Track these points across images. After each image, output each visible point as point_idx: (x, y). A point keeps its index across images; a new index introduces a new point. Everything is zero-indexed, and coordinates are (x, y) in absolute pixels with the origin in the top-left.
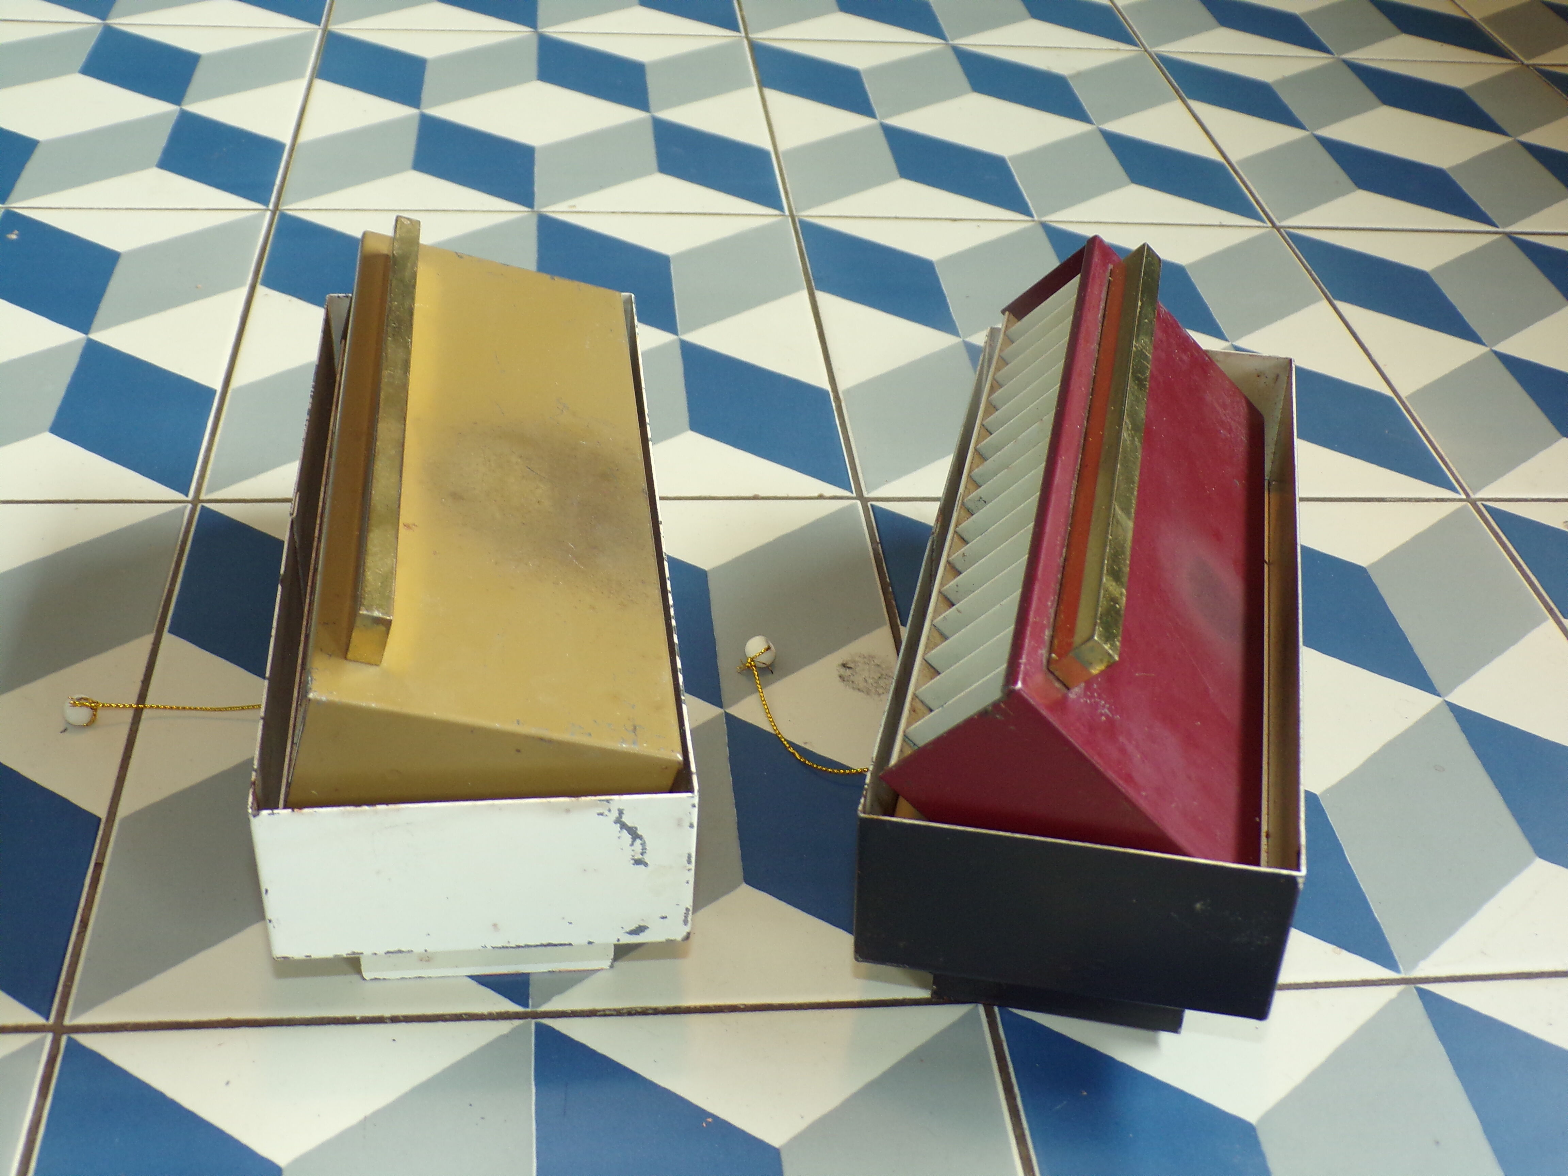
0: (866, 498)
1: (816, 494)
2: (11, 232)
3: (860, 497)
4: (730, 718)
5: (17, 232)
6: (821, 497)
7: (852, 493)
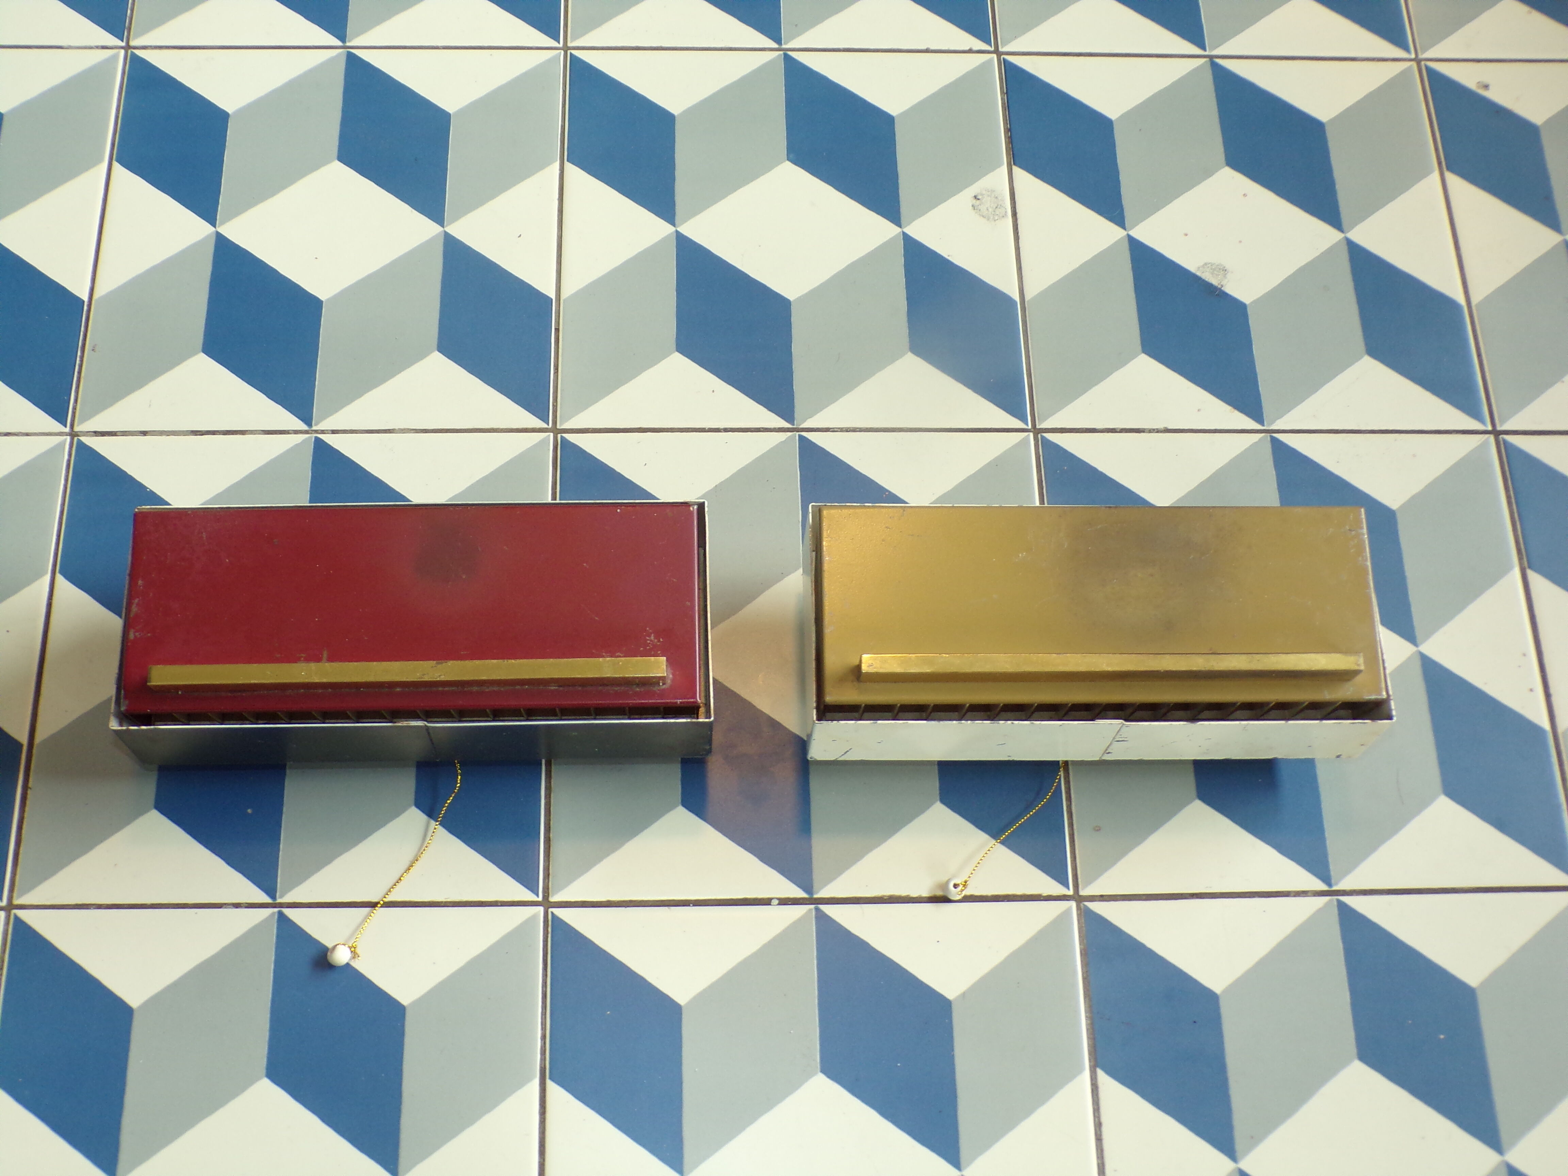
3: (997, 50)
4: (906, 238)
7: (991, 46)
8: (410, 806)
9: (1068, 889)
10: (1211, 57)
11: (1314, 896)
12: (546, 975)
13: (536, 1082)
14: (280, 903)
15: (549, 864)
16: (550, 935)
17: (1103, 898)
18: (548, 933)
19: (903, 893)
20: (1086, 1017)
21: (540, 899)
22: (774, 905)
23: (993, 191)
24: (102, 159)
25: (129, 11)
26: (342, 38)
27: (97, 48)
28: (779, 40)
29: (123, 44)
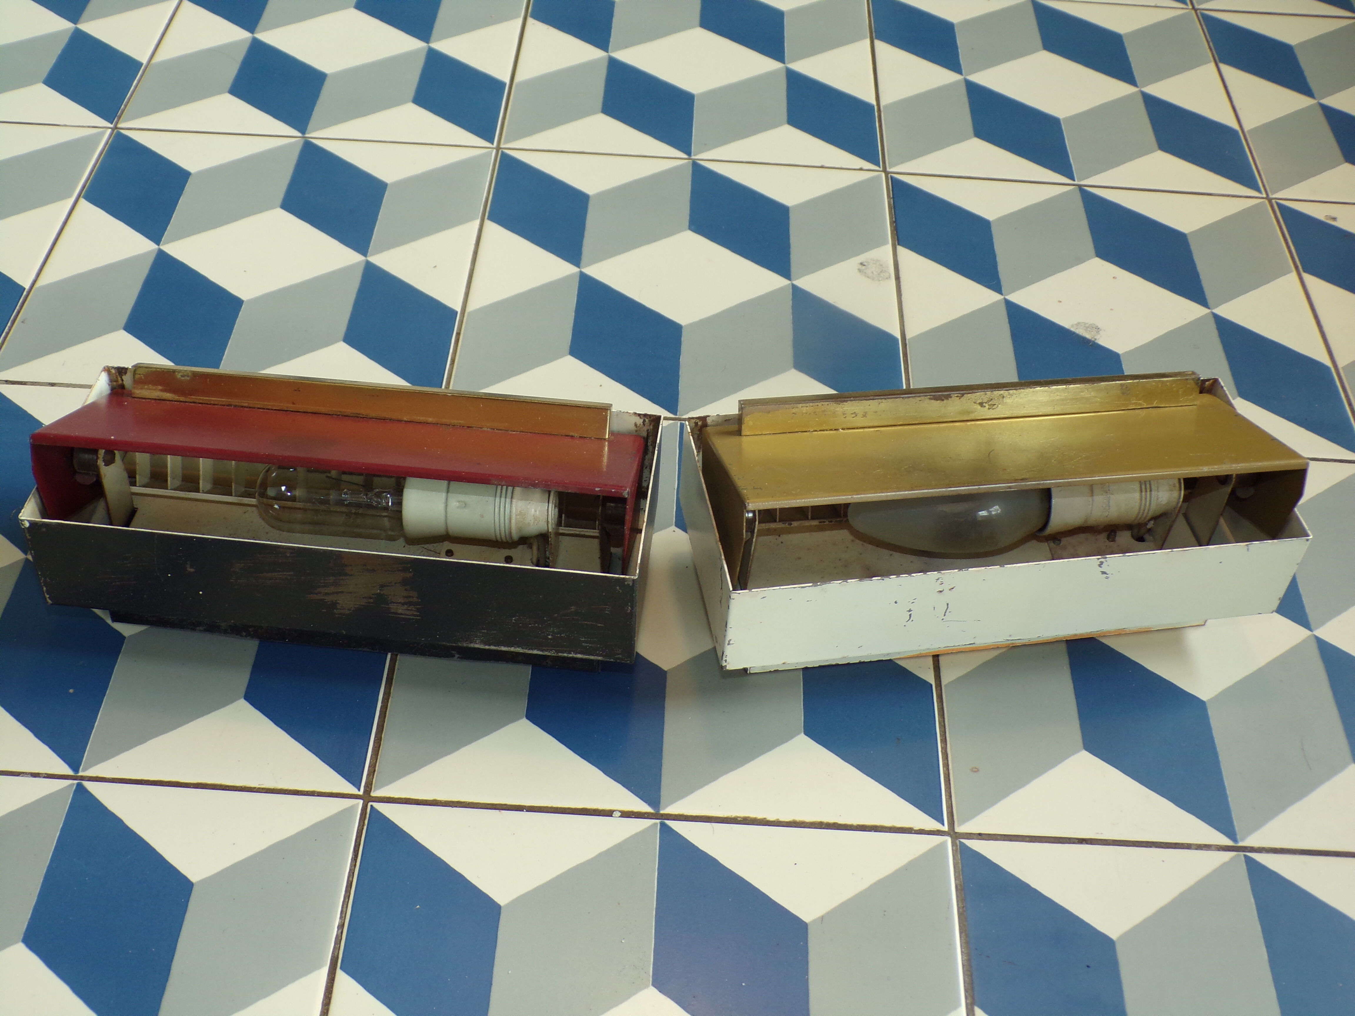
0: (888, 172)
1: (858, 167)
3: (885, 170)
4: (795, 288)
6: (861, 169)
7: (880, 167)
8: (239, 698)
9: (943, 824)
10: (1080, 187)
11: (1219, 850)
12: (355, 866)
13: (325, 970)
14: (82, 776)
15: (376, 762)
16: (365, 828)
17: (980, 836)
18: (363, 826)
19: (760, 816)
20: (962, 952)
21: (361, 793)
22: (616, 817)
23: (878, 261)
24: (70, 196)
25: (123, 106)
26: (303, 131)
27: (89, 127)
28: (689, 153)
29: (112, 126)
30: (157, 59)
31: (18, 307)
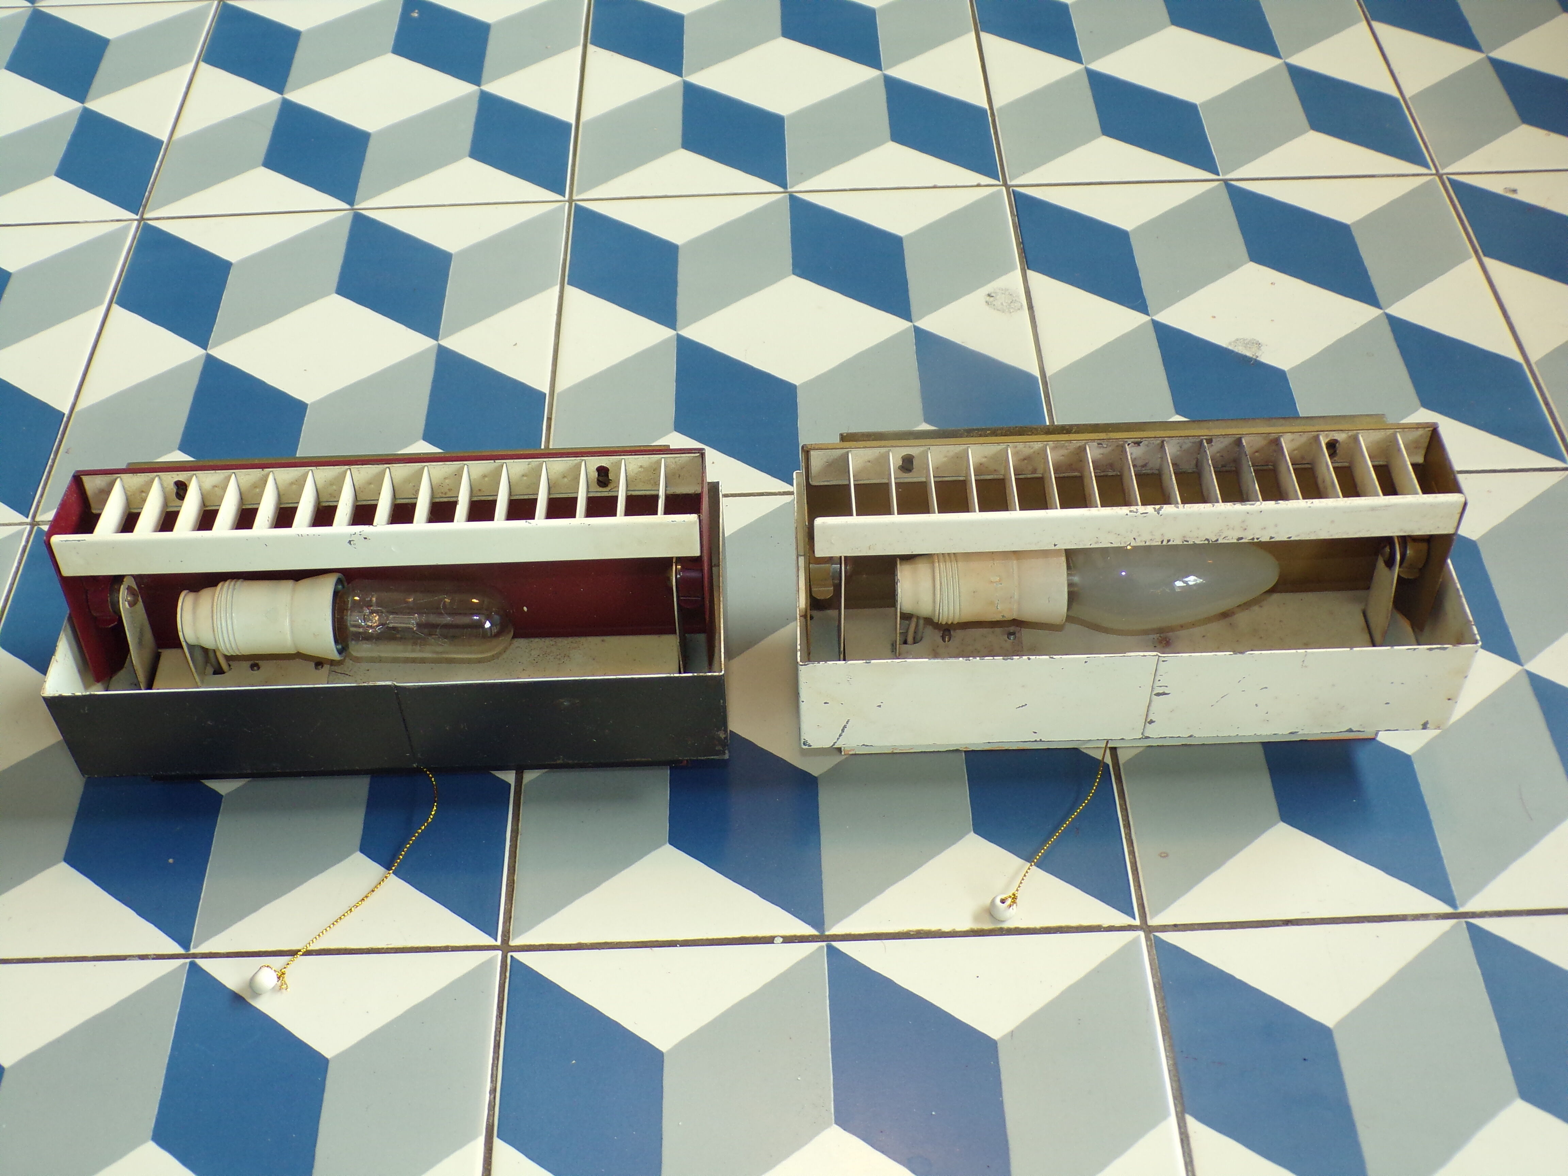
0: (1009, 185)
1: (975, 184)
2: (413, 11)
3: (1005, 184)
4: (917, 330)
5: (417, 11)
6: (979, 185)
7: (1000, 181)
8: (355, 852)
9: (1134, 919)
10: (1226, 181)
11: (1437, 919)
12: (501, 1023)
13: (481, 1141)
14: (193, 954)
15: (511, 907)
16: (507, 980)
17: (1176, 928)
18: (505, 979)
19: (934, 927)
20: (1167, 1056)
21: (499, 943)
22: (778, 943)
23: (1006, 290)
24: (101, 303)
25: (147, 193)
26: (351, 203)
27: (112, 221)
28: (784, 185)
29: (138, 217)
30: (178, 135)
31: (59, 436)
